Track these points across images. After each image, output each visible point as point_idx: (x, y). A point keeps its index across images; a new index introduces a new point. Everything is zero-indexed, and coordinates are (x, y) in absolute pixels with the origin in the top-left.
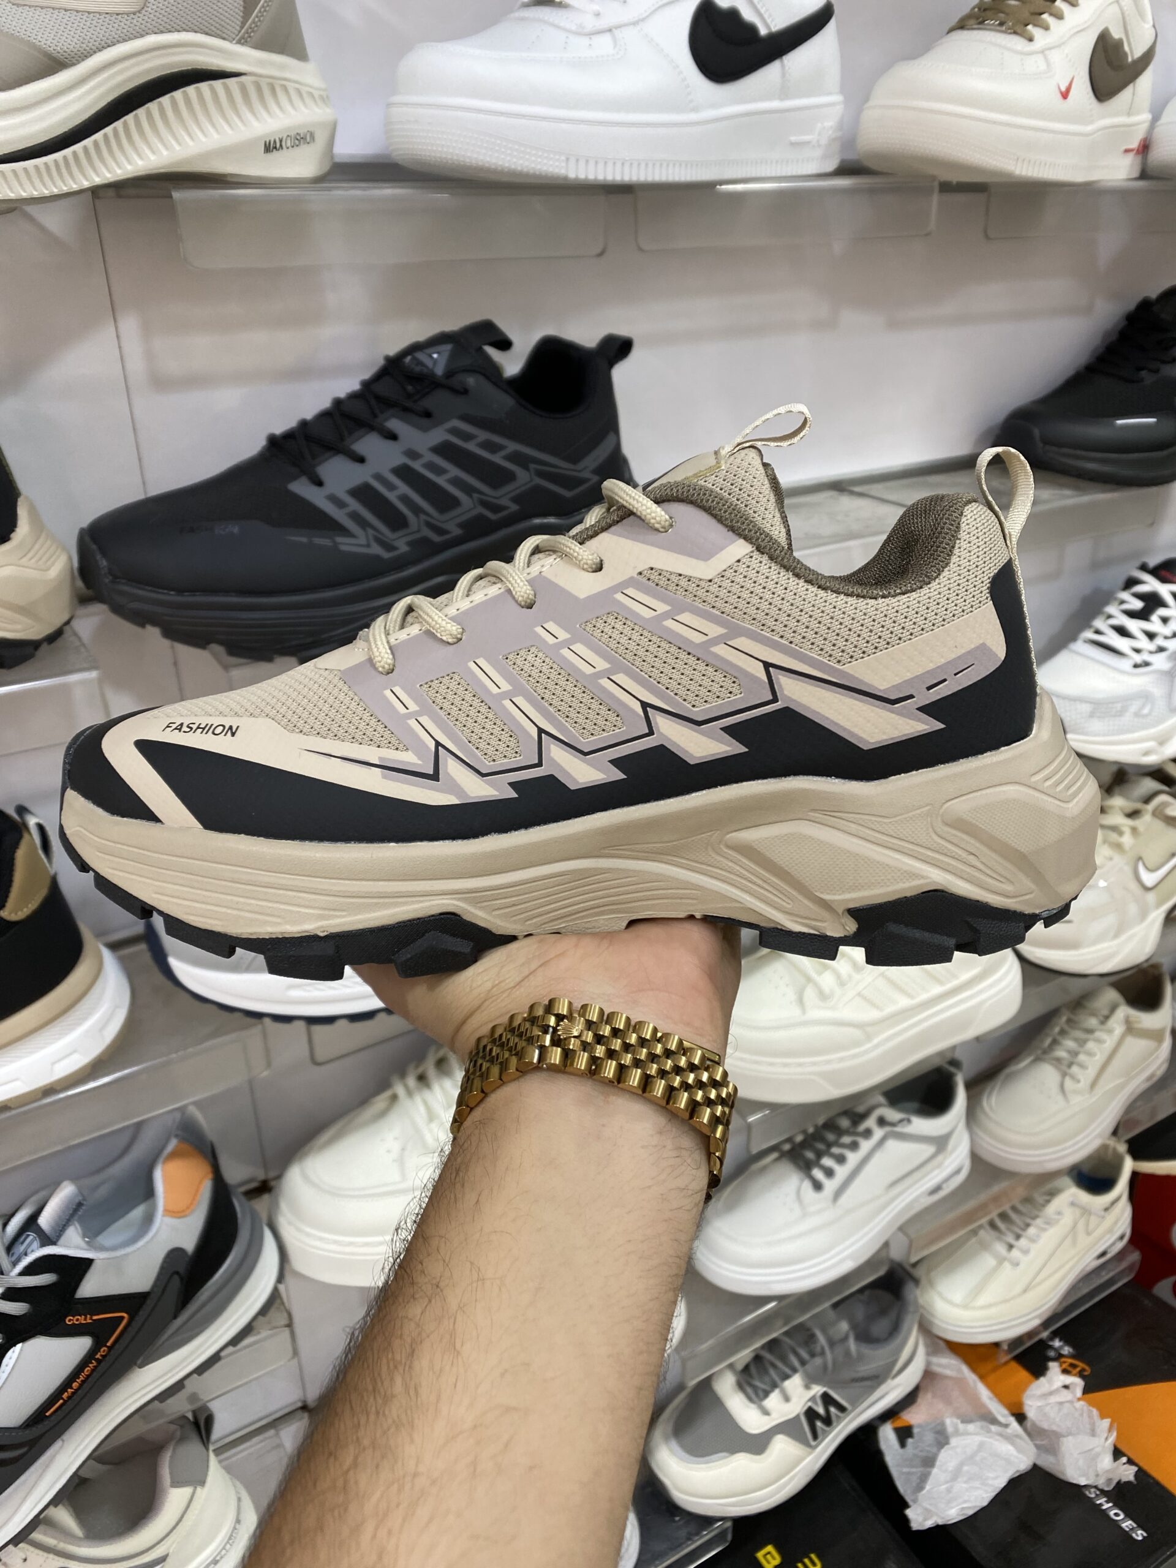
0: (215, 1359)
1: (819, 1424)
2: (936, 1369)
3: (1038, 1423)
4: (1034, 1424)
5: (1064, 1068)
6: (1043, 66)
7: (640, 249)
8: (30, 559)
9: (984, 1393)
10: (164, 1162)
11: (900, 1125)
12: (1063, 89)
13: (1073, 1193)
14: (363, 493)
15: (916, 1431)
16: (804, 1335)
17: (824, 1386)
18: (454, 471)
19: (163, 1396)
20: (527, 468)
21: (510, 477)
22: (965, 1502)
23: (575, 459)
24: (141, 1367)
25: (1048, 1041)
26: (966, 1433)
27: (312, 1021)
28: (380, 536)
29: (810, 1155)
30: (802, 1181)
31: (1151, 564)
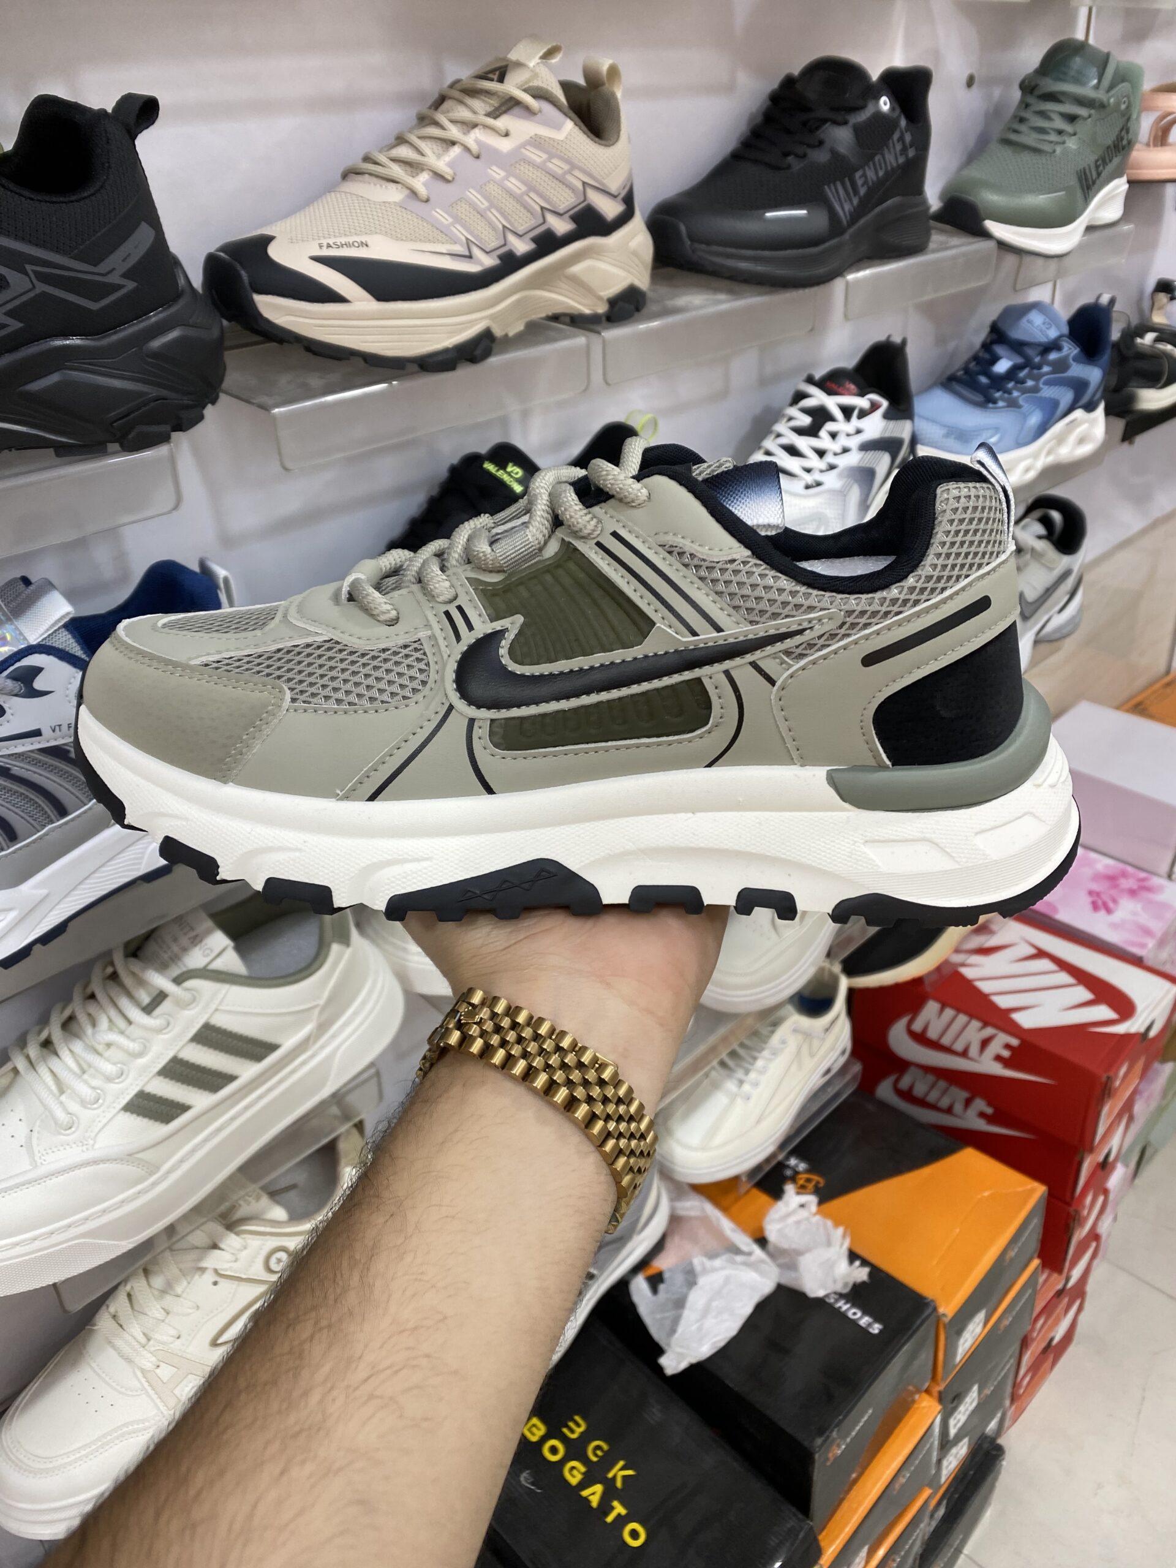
2: (681, 1213)
3: (779, 1244)
4: (775, 1246)
9: (726, 1225)
13: (797, 1020)
15: (666, 1276)
22: (715, 1336)
31: (818, 375)
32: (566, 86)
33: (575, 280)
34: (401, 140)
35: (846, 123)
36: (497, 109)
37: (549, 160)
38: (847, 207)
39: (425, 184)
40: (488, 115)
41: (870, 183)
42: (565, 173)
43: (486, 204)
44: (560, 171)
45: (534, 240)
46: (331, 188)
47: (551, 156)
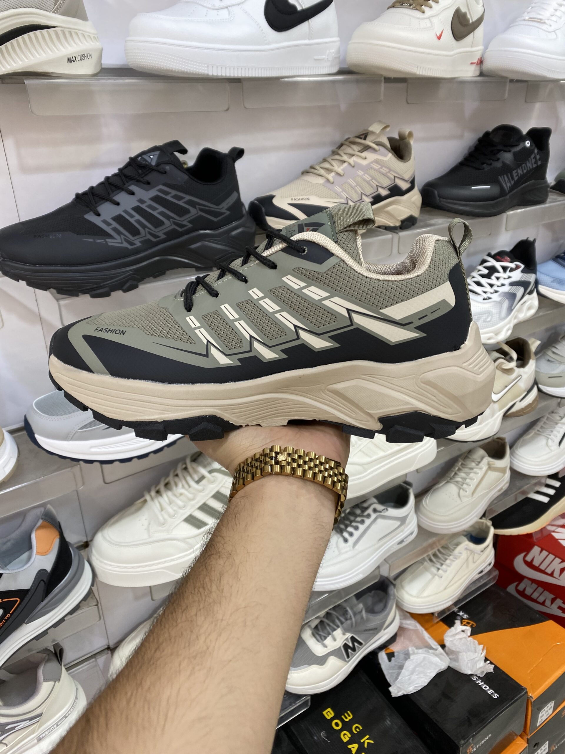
0: (62, 620)
1: (350, 651)
2: (405, 626)
3: (451, 648)
4: (449, 649)
5: (460, 486)
6: (429, 25)
7: (245, 108)
9: (426, 635)
10: (36, 530)
11: (383, 512)
12: (438, 35)
13: (467, 544)
14: (119, 219)
15: (396, 654)
16: (341, 609)
17: (352, 633)
18: (161, 209)
19: (37, 638)
20: (195, 207)
21: (187, 211)
22: (417, 684)
23: (217, 203)
24: (27, 624)
25: (453, 474)
26: (418, 653)
27: (102, 462)
28: (127, 238)
29: (342, 526)
30: (339, 538)
31: (493, 253)
32: (390, 140)
33: (388, 213)
34: (325, 160)
35: (510, 151)
36: (362, 149)
37: (381, 168)
38: (509, 185)
39: (332, 177)
40: (359, 151)
41: (520, 176)
42: (387, 173)
43: (355, 184)
44: (385, 172)
45: (373, 198)
46: (297, 178)
47: (382, 166)
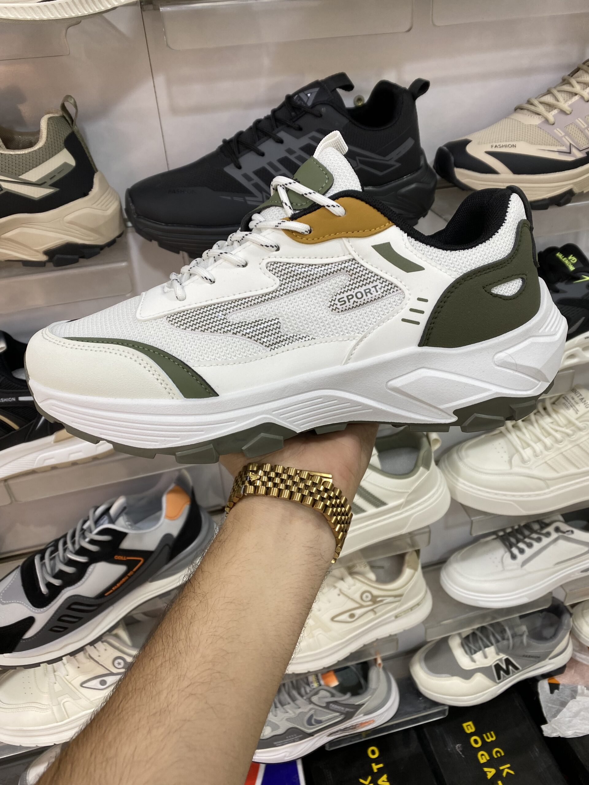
1: (502, 672)
2: (579, 659)
7: (434, 25)
8: (97, 205)
10: (168, 494)
11: (567, 533)
14: (261, 172)
15: (561, 687)
16: (499, 628)
17: (507, 655)
22: (578, 729)
23: (384, 154)
24: (150, 582)
29: (513, 540)
30: (506, 552)
43: (586, 126)
46: (507, 115)
